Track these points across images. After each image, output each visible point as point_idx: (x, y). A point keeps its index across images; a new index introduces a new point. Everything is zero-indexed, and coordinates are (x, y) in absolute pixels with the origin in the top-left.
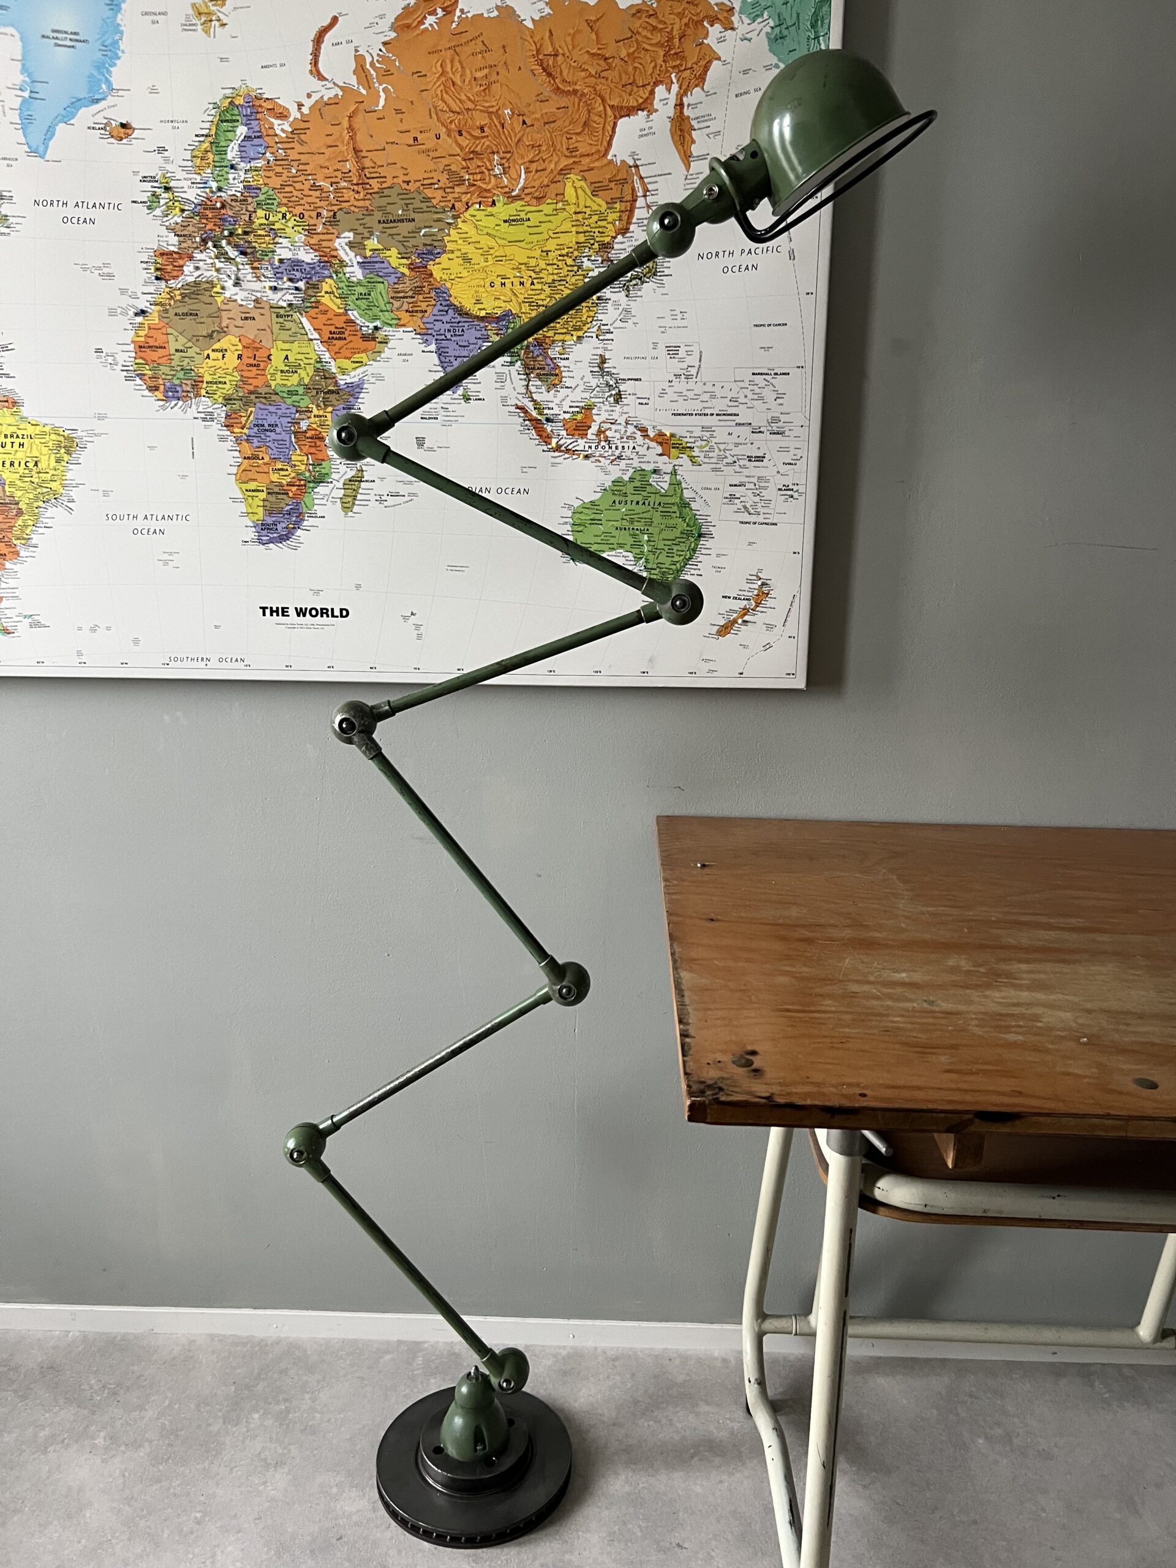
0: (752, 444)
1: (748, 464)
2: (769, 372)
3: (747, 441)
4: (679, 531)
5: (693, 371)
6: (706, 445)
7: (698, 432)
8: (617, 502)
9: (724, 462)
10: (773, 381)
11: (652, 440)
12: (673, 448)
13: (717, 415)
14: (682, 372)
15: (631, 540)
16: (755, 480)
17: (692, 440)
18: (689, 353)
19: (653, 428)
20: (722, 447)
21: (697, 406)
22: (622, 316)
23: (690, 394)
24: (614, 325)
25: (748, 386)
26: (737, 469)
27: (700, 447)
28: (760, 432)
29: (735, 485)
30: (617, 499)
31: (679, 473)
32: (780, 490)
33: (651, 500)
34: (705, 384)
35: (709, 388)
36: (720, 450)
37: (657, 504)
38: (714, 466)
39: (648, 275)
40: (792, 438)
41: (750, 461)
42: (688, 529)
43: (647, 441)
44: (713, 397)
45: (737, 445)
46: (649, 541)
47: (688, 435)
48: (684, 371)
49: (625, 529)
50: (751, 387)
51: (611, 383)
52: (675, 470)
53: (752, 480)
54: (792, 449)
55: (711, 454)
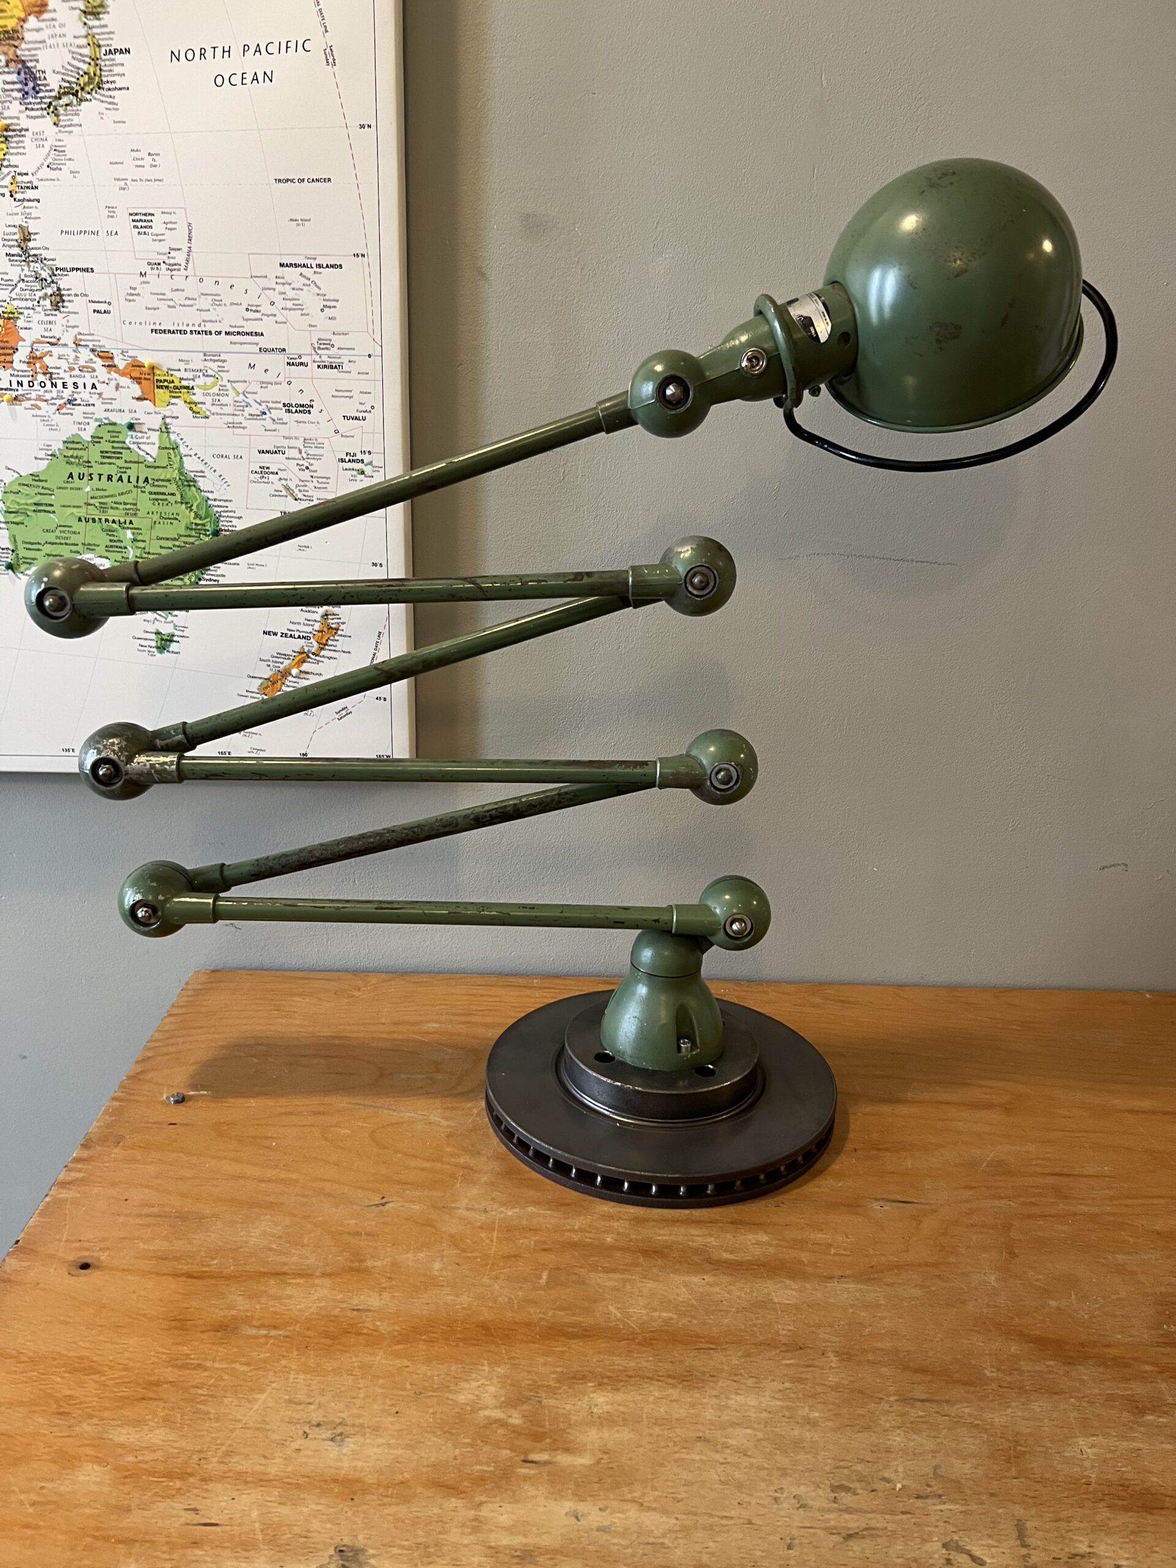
0: (289, 383)
1: (286, 417)
2: (308, 262)
3: (281, 378)
4: (183, 525)
5: (180, 257)
6: (214, 385)
7: (197, 362)
8: (75, 476)
9: (246, 414)
10: (316, 278)
11: (123, 374)
12: (158, 387)
13: (227, 333)
14: (160, 259)
15: (104, 539)
16: (299, 444)
17: (190, 375)
18: (170, 226)
19: (122, 353)
20: (240, 387)
21: (190, 318)
22: (50, 160)
23: (179, 297)
24: (39, 175)
25: (274, 286)
26: (270, 425)
27: (204, 387)
28: (302, 364)
29: (268, 452)
30: (76, 472)
31: (172, 429)
32: (342, 461)
33: (132, 473)
34: (201, 280)
35: (208, 286)
36: (238, 394)
37: (141, 480)
38: (230, 419)
39: (88, 89)
40: (354, 375)
41: (289, 411)
42: (198, 521)
43: (114, 375)
44: (217, 302)
45: (264, 384)
46: (135, 540)
47: (182, 366)
48: (165, 258)
49: (94, 520)
50: (279, 288)
51: (44, 275)
52: (166, 425)
53: (293, 443)
54: (355, 393)
55: (223, 400)
